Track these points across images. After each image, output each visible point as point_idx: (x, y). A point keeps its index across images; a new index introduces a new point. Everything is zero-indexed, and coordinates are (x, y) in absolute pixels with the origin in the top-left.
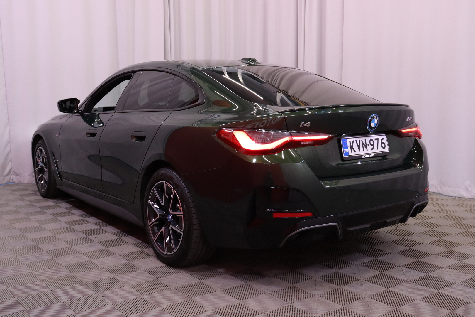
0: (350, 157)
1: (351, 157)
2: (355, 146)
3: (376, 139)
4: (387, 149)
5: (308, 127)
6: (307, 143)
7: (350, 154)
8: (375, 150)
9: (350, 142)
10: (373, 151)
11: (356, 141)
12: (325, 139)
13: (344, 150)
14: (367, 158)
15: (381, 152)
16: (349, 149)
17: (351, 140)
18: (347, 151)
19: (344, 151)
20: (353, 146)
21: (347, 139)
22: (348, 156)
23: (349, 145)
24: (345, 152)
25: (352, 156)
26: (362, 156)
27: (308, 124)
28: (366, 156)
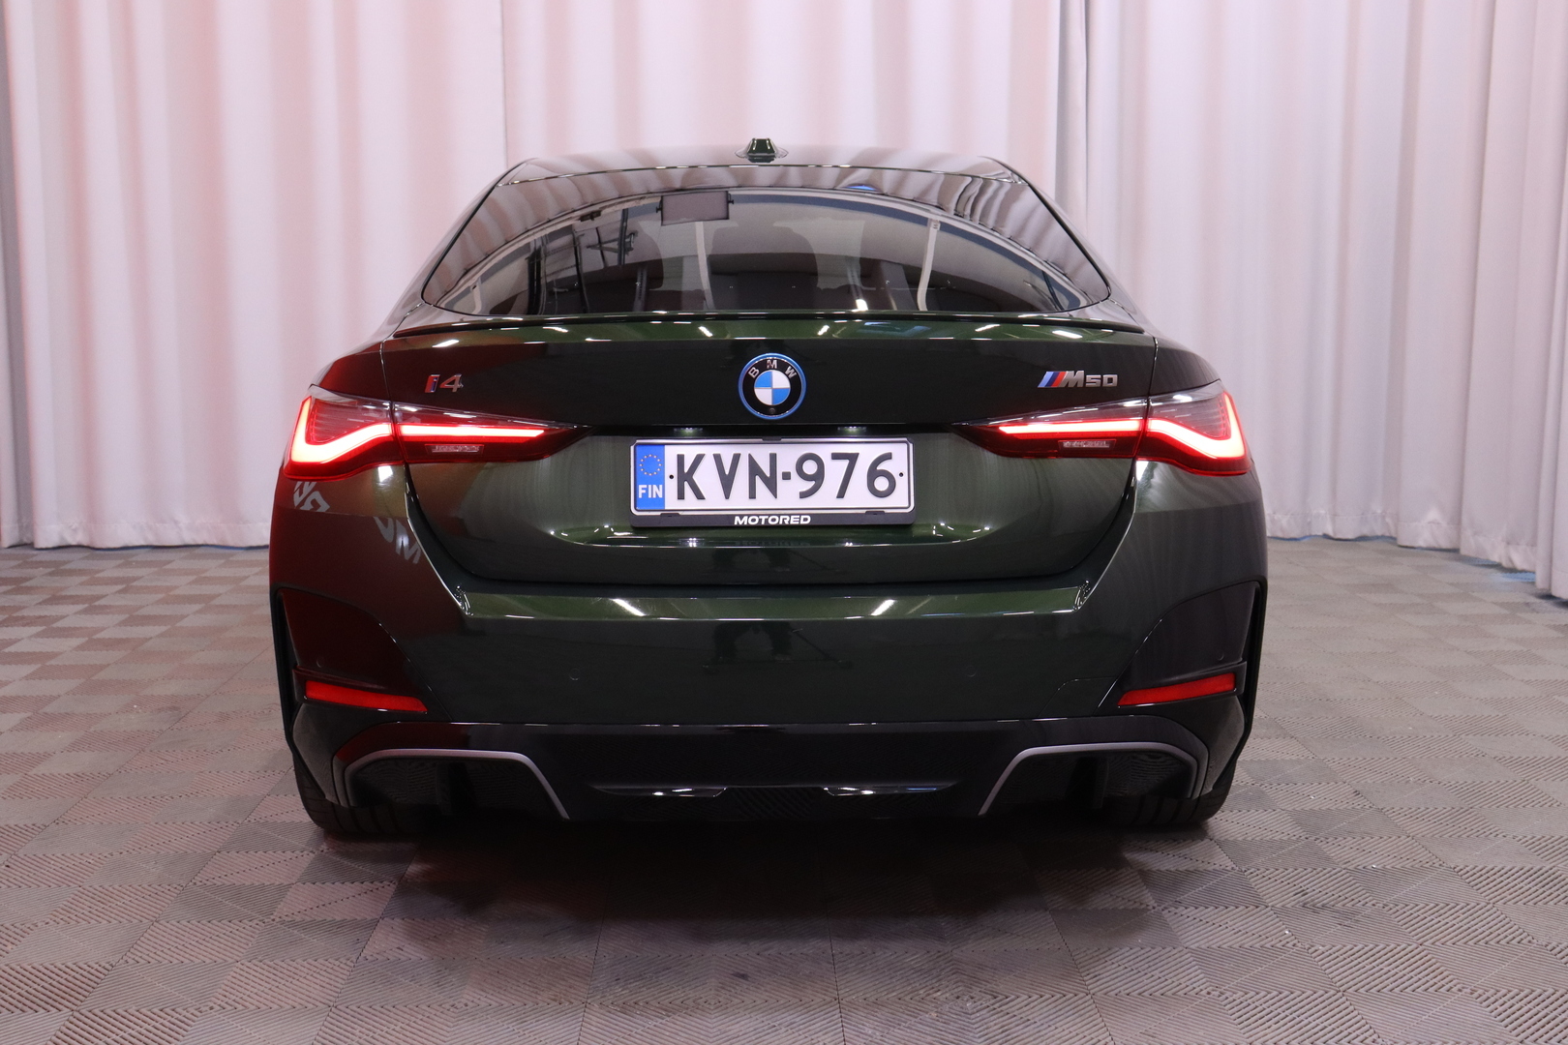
0: (670, 515)
1: (673, 515)
2: (707, 477)
3: (836, 457)
4: (901, 500)
5: (455, 390)
6: (459, 449)
7: (672, 503)
8: (826, 500)
9: (681, 459)
10: (810, 502)
11: (718, 458)
12: (531, 440)
13: (640, 487)
14: (767, 527)
15: (864, 511)
16: (671, 486)
17: (690, 452)
18: (655, 491)
19: (641, 492)
20: (696, 477)
21: (666, 447)
22: (659, 513)
23: (671, 467)
24: (645, 495)
25: (680, 513)
26: (737, 519)
27: (456, 383)
28: (763, 518)
